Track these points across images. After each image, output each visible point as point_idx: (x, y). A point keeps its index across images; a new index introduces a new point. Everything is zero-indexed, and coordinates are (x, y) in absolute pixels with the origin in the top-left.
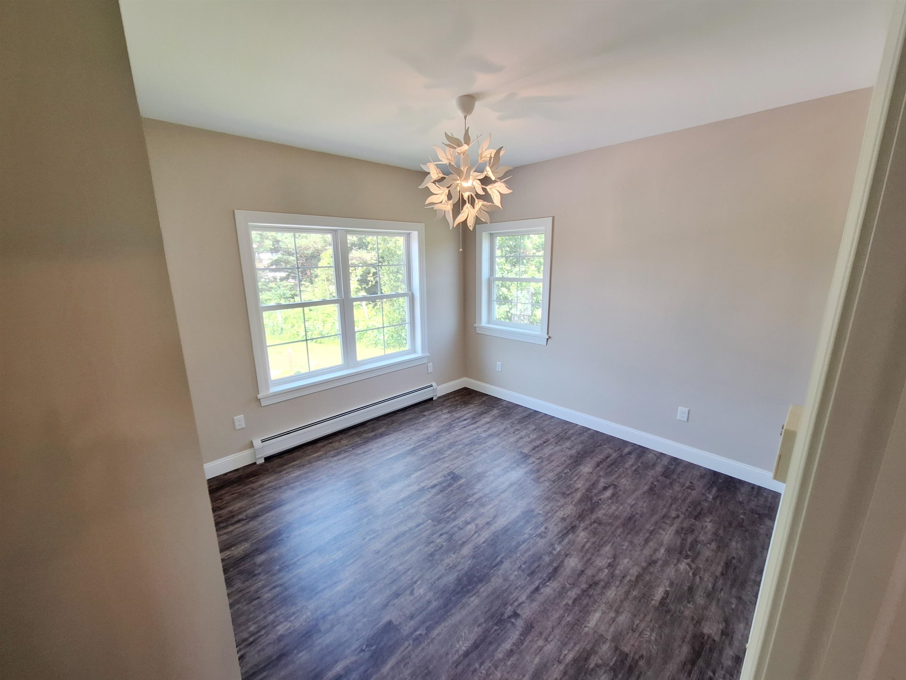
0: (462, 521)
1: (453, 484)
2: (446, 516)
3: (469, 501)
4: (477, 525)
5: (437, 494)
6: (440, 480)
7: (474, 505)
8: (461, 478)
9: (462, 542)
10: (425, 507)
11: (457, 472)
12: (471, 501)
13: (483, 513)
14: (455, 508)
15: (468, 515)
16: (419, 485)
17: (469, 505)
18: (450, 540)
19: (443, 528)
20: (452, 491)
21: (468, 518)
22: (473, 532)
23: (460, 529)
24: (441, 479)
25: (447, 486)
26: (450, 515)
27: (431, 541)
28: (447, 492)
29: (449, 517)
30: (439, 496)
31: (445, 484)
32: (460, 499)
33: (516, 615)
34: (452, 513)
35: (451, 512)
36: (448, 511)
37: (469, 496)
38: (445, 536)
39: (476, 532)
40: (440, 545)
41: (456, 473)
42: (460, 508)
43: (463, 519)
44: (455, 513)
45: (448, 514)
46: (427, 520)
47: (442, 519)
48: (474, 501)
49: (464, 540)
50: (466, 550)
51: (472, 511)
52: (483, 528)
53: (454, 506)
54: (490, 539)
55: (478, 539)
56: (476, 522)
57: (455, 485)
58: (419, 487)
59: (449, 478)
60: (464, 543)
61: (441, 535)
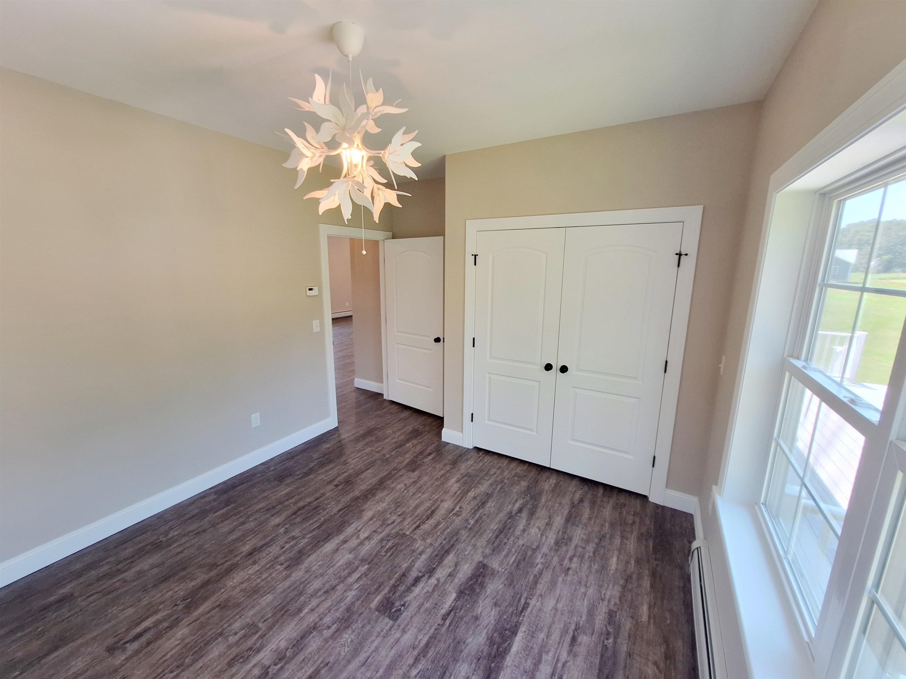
0: (373, 540)
1: (389, 592)
2: (392, 541)
3: (366, 567)
4: (358, 537)
5: (409, 569)
6: (410, 597)
7: (359, 562)
8: (377, 609)
9: (373, 520)
10: (418, 548)
11: (386, 622)
12: (363, 566)
13: (350, 553)
14: (383, 553)
15: (367, 548)
16: (438, 580)
17: (366, 560)
18: (385, 520)
19: (393, 528)
20: (390, 578)
21: (368, 544)
22: (362, 530)
23: (375, 531)
24: (408, 598)
25: (398, 585)
26: (387, 544)
27: (401, 516)
28: (396, 576)
29: (388, 541)
30: (405, 566)
31: (402, 588)
32: (377, 567)
33: (336, 486)
34: (385, 547)
35: (387, 547)
36: (390, 548)
37: (365, 574)
38: (389, 522)
39: (359, 531)
40: (393, 514)
41: (387, 620)
42: (376, 555)
43: (373, 542)
44: (382, 547)
45: (390, 544)
46: (411, 533)
47: (395, 537)
48: (360, 568)
49: (371, 522)
50: (368, 514)
51: (362, 553)
52: (352, 536)
53: (385, 555)
54: (345, 527)
55: (358, 525)
56: (358, 541)
57: (386, 591)
58: (437, 576)
59: (397, 604)
60: (371, 519)
61: (393, 522)
